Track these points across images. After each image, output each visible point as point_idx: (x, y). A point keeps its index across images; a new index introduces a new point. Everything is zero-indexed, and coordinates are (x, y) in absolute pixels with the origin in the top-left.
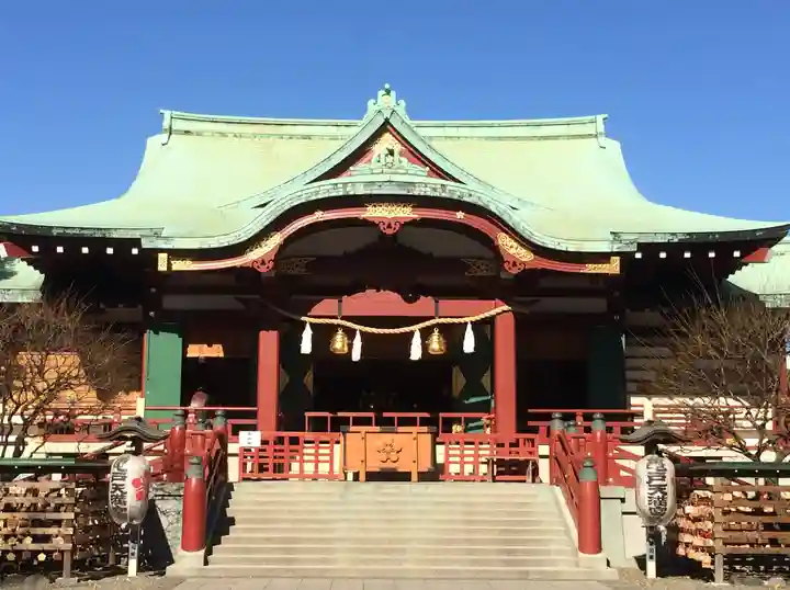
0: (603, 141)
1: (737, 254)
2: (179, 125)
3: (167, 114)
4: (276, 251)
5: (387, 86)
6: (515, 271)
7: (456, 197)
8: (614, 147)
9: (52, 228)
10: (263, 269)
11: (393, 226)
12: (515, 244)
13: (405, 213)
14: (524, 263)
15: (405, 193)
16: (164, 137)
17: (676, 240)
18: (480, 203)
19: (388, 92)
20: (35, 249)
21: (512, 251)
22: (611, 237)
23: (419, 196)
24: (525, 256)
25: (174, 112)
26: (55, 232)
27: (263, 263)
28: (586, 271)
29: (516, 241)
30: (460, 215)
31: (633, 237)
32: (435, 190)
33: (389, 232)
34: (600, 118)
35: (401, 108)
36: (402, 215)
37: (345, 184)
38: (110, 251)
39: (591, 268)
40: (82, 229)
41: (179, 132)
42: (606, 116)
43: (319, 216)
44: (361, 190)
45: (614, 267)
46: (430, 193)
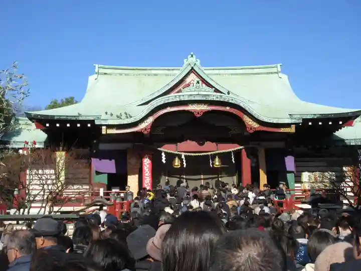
0: (280, 75)
1: (341, 123)
2: (102, 71)
3: (97, 66)
4: (151, 125)
5: (192, 53)
6: (251, 131)
7: (226, 101)
8: (285, 77)
9: (54, 116)
10: (146, 132)
11: (200, 113)
12: (251, 121)
13: (205, 108)
14: (255, 128)
15: (205, 99)
16: (95, 76)
17: (315, 117)
18: (236, 103)
19: (192, 56)
20: (48, 125)
21: (250, 123)
22: (289, 116)
23: (211, 101)
24: (255, 125)
25: (100, 65)
26: (56, 118)
27: (146, 129)
28: (281, 131)
29: (251, 119)
30: (228, 108)
31: (299, 116)
32: (217, 98)
33: (198, 116)
34: (279, 65)
35: (198, 63)
36: (203, 108)
37: (180, 96)
38: (79, 125)
39: (282, 130)
40: (67, 116)
41: (102, 74)
42: (281, 64)
43: (169, 110)
44: (186, 99)
45: (292, 130)
46: (215, 99)
